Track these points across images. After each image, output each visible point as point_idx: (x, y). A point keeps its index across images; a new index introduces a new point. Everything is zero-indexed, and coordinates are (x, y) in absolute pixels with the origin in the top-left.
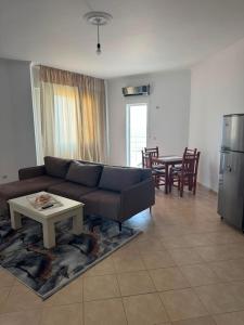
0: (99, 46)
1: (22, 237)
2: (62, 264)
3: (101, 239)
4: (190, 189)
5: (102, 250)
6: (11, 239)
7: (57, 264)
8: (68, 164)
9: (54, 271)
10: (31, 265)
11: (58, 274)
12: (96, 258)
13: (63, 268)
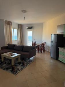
0: (24, 18)
1: (5, 63)
2: (17, 68)
3: (25, 63)
4: (43, 51)
5: (26, 65)
6: (2, 64)
7: (16, 68)
8: (14, 45)
9: (16, 69)
10: (10, 69)
11: (17, 70)
12: (25, 66)
13: (18, 69)
